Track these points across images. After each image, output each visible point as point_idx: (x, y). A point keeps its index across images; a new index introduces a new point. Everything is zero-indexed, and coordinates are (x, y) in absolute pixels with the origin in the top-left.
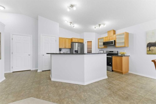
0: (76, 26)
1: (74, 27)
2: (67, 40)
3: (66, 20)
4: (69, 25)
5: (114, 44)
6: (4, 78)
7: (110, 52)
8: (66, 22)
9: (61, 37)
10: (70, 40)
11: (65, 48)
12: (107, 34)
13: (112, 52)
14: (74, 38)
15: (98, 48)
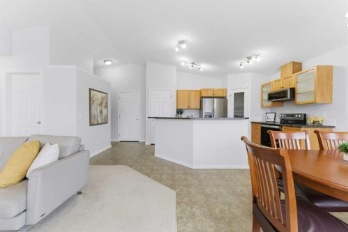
0: (204, 67)
1: (201, 70)
2: (193, 93)
3: (184, 61)
4: (191, 67)
5: (289, 97)
6: (111, 146)
7: (288, 115)
8: (183, 64)
9: (181, 88)
10: (199, 93)
11: (189, 108)
12: (280, 73)
13: (293, 115)
14: (204, 90)
15: (262, 107)
